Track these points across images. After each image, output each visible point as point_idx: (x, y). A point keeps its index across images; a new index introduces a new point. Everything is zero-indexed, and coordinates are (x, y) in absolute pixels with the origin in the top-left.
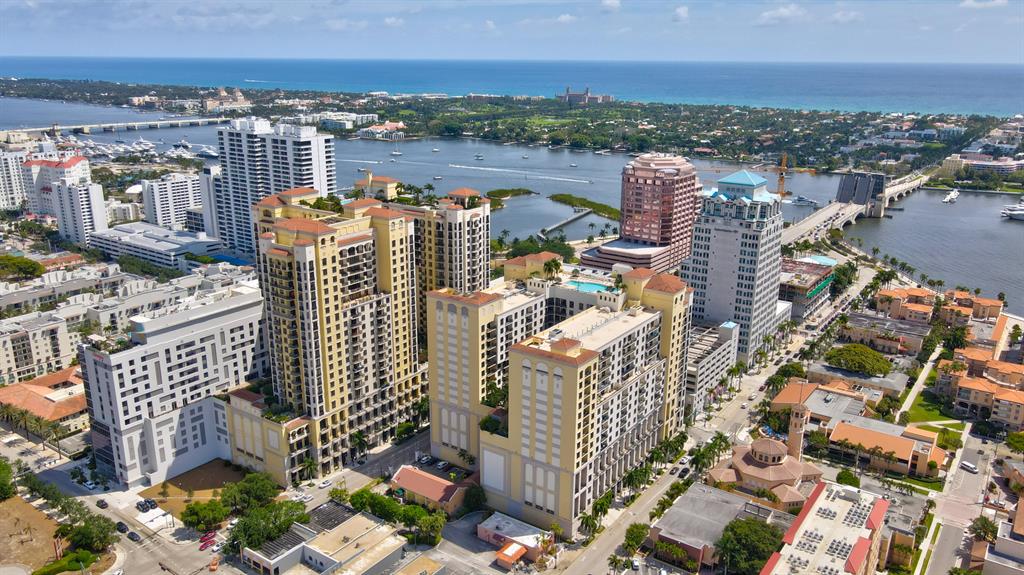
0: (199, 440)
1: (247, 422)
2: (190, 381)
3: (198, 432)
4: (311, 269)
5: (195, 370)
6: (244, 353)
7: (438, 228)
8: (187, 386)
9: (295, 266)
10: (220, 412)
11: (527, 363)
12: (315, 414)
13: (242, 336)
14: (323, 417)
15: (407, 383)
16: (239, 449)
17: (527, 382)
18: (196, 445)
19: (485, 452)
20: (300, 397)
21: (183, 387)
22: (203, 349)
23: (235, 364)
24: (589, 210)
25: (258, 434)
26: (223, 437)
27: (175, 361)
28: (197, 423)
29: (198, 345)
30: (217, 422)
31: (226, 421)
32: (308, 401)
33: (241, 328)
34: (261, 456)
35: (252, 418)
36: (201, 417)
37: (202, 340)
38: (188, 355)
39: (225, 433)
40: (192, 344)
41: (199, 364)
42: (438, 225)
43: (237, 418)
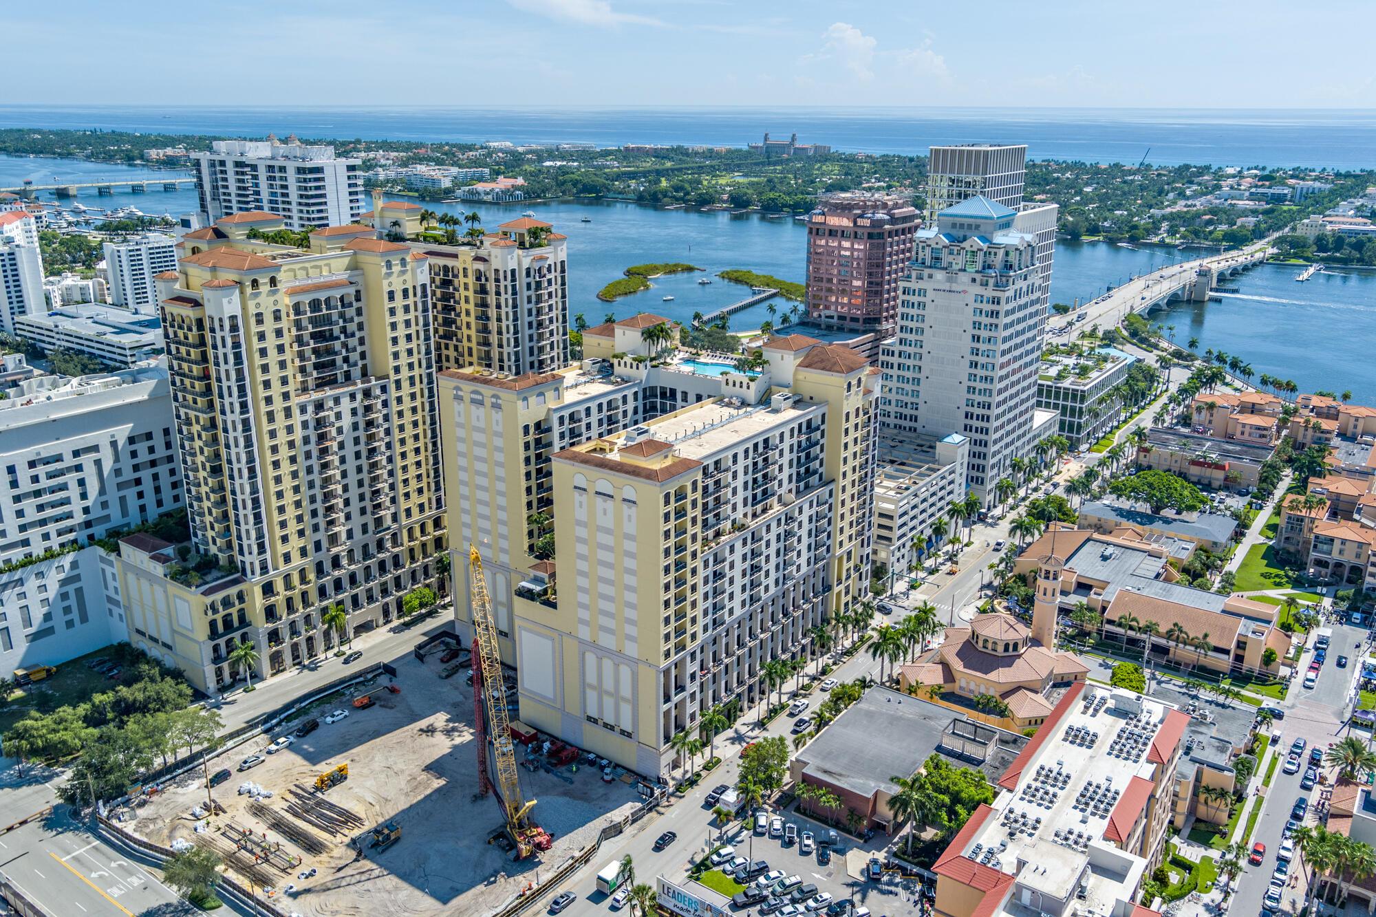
0: (75, 615)
1: (145, 584)
2: (57, 519)
3: (72, 601)
4: (234, 328)
5: (66, 502)
6: (156, 477)
7: (478, 279)
8: (52, 528)
9: (207, 324)
10: (109, 570)
11: (580, 481)
12: (253, 573)
13: (151, 450)
14: (266, 579)
15: (423, 527)
16: (138, 631)
17: (582, 514)
18: (70, 624)
19: (523, 633)
20: (229, 545)
21: (44, 529)
22: (78, 468)
23: (140, 495)
24: (774, 291)
25: (162, 605)
26: (116, 610)
27: (26, 486)
28: (71, 589)
29: (69, 461)
30: (106, 588)
31: (117, 584)
32: (241, 552)
33: (149, 436)
34: (169, 643)
35: (151, 578)
36: (77, 578)
37: (76, 454)
38: (50, 476)
39: (117, 603)
40: (59, 458)
41: (74, 492)
42: (479, 276)
43: (131, 577)
